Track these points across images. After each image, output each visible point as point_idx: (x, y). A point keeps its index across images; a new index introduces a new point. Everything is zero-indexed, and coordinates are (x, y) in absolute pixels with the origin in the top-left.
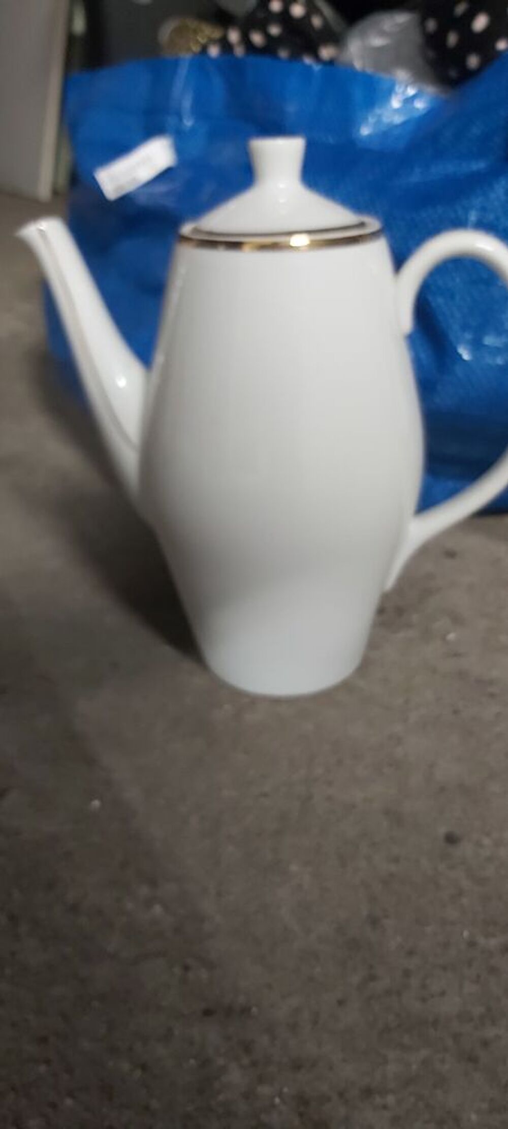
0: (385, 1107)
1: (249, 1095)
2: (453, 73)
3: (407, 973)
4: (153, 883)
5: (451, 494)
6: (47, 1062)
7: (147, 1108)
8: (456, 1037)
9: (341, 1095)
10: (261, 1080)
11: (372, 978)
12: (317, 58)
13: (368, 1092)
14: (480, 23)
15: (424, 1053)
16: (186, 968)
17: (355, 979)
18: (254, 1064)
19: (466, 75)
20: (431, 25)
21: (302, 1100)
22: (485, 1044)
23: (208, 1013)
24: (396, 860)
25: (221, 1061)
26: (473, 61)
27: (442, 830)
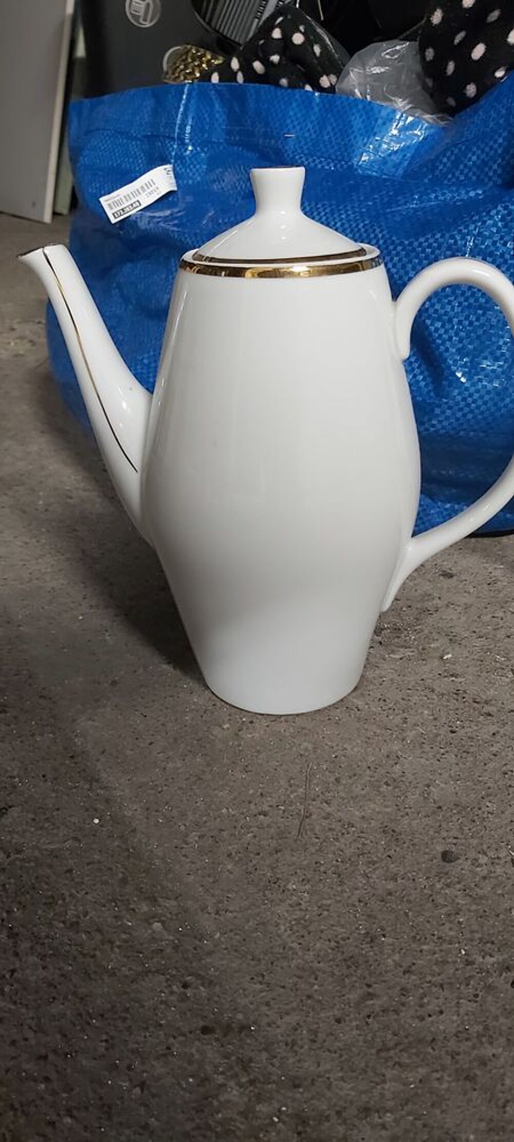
0: (384, 1126)
1: (247, 1113)
2: (451, 102)
3: (404, 991)
4: (153, 900)
5: (448, 516)
6: (47, 1079)
7: (146, 1127)
8: (454, 1055)
9: (338, 1113)
10: (259, 1098)
11: (371, 996)
12: (317, 87)
13: (366, 1111)
14: (479, 51)
15: (423, 1071)
16: (185, 986)
17: (353, 996)
18: (252, 1082)
19: (465, 103)
20: (430, 54)
21: (301, 1119)
22: (483, 1063)
23: (205, 1030)
24: (394, 878)
25: (220, 1079)
26: (471, 90)
27: (440, 849)
